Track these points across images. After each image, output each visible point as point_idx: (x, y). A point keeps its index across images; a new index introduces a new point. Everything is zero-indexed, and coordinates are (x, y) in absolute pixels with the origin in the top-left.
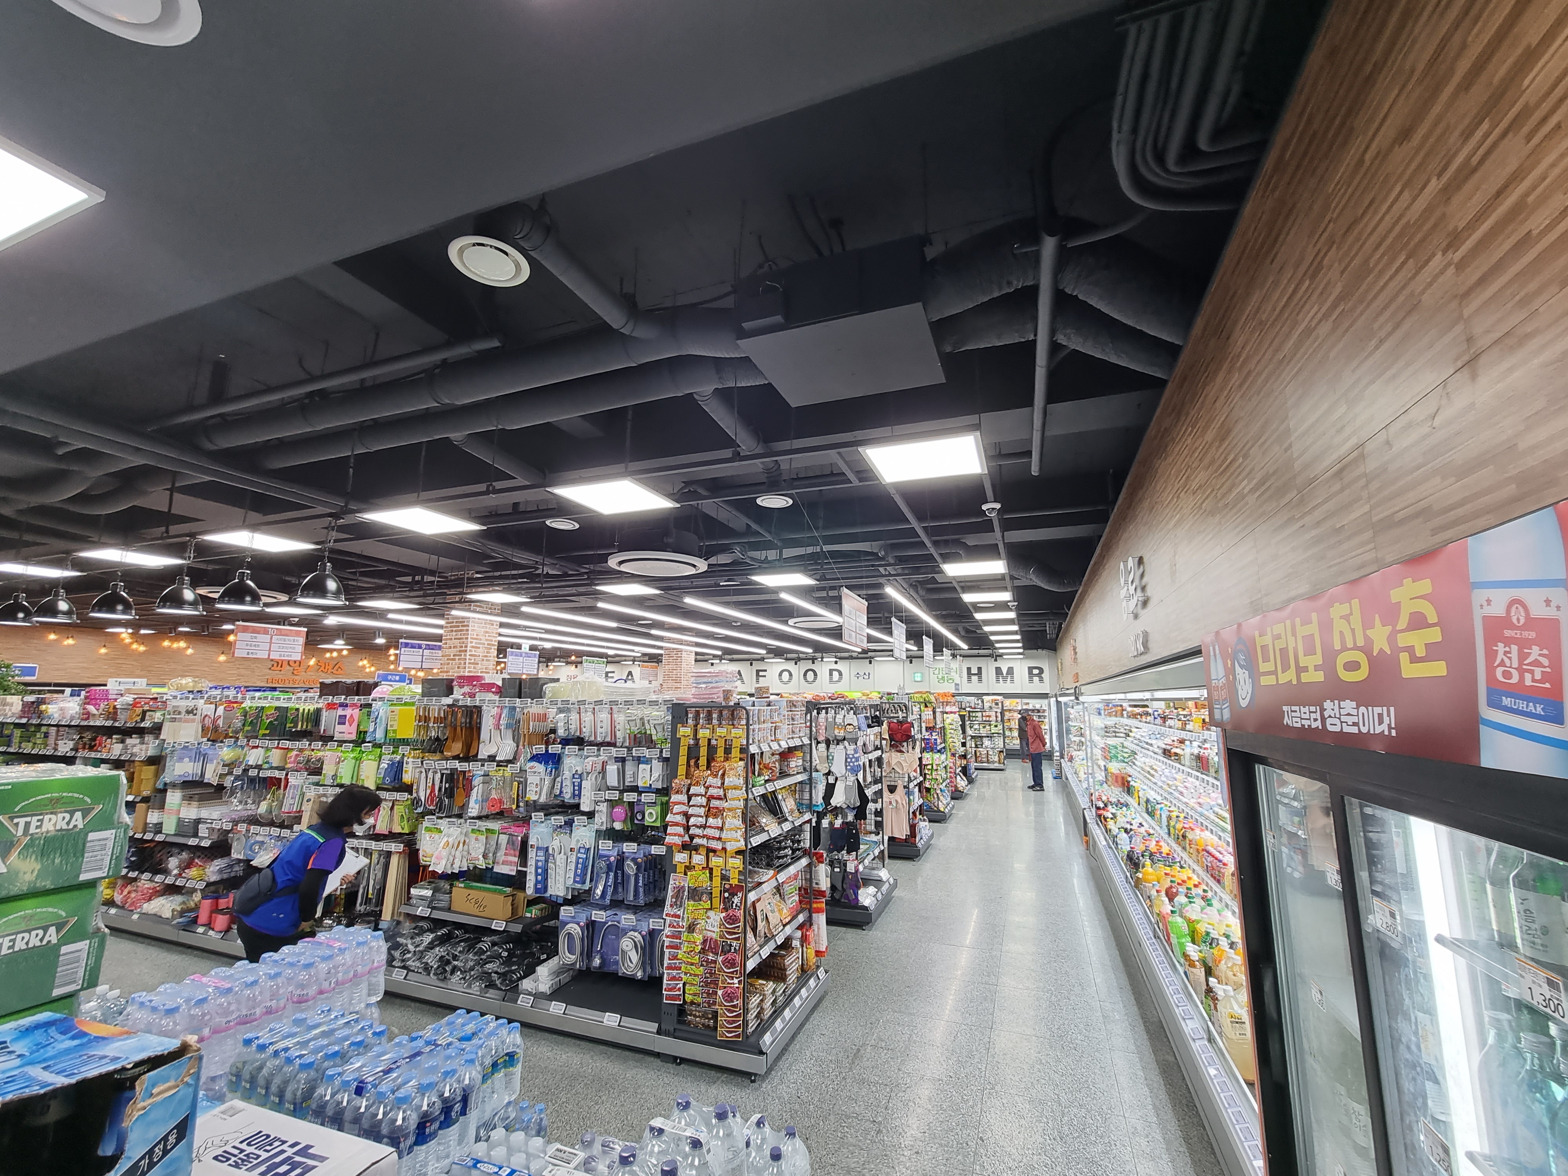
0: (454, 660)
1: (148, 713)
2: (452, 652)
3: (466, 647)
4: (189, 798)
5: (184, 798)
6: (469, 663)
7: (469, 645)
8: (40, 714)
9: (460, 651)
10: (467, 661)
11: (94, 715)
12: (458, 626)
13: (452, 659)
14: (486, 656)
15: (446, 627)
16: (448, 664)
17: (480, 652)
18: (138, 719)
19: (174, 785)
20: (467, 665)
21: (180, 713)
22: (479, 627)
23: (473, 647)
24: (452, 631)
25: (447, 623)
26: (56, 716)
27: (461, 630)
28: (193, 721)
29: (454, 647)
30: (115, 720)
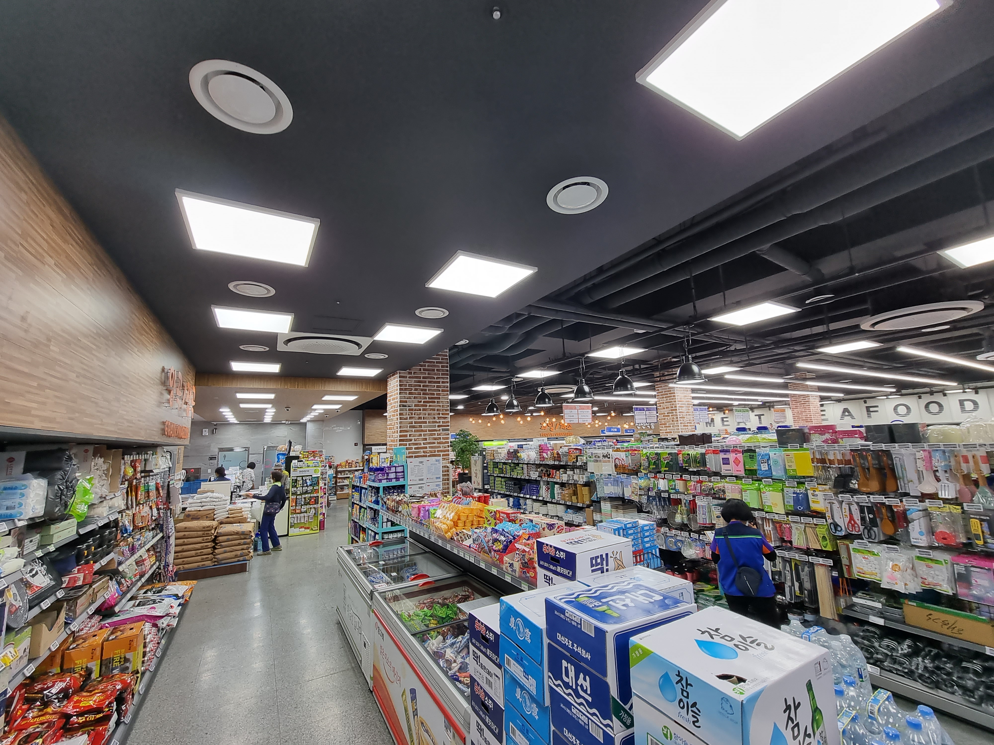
0: (669, 416)
1: (579, 457)
2: (666, 411)
3: (675, 407)
4: (616, 507)
5: (612, 507)
6: (680, 418)
7: (678, 406)
8: (518, 458)
9: (671, 410)
10: (678, 416)
11: (546, 458)
12: (667, 394)
13: (666, 416)
14: (688, 412)
15: (658, 396)
16: (664, 419)
17: (684, 409)
18: (575, 460)
19: (605, 499)
20: (679, 419)
21: (599, 457)
22: (681, 393)
23: (680, 407)
24: (663, 398)
25: (658, 393)
26: (525, 459)
27: (670, 396)
28: (609, 461)
29: (667, 408)
30: (560, 461)
